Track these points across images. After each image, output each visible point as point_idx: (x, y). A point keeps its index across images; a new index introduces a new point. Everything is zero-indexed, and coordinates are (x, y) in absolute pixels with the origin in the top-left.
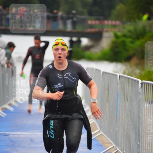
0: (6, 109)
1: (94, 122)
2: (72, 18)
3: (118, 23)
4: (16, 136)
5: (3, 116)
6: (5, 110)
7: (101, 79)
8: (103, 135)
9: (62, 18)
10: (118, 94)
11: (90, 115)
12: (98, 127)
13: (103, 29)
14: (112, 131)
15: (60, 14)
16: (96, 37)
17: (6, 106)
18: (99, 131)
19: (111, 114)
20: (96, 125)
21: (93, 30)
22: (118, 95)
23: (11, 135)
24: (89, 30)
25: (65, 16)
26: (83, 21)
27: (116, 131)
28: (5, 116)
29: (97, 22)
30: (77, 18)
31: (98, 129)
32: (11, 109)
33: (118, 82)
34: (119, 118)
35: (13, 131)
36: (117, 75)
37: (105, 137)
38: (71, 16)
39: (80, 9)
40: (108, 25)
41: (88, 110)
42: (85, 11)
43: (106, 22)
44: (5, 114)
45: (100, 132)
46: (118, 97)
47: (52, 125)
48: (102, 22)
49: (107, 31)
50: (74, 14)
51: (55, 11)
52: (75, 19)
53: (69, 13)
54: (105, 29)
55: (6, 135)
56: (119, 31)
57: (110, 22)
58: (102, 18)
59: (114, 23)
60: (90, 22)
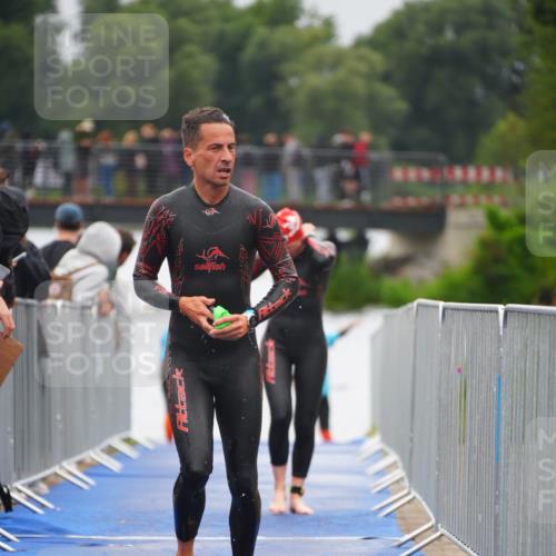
1: (414, 498)
3: (499, 174)
4: (131, 546)
5: (85, 487)
7: (439, 335)
8: (448, 538)
9: (298, 161)
10: (499, 379)
12: (431, 514)
13: (447, 197)
14: (480, 517)
16: (423, 225)
18: (432, 527)
19: (475, 457)
21: (412, 202)
22: (503, 380)
23: (112, 545)
24: (397, 202)
25: (307, 152)
26: (378, 171)
27: (497, 516)
28: (93, 487)
29: (426, 174)
31: (429, 520)
32: (114, 465)
33: (501, 333)
34: (507, 465)
40: (465, 182)
43: (458, 173)
45: (437, 530)
46: (503, 388)
48: (446, 171)
49: (462, 205)
54: (455, 199)
56: (505, 204)
57: (472, 173)
58: (442, 158)
59: (486, 174)
60: (398, 174)
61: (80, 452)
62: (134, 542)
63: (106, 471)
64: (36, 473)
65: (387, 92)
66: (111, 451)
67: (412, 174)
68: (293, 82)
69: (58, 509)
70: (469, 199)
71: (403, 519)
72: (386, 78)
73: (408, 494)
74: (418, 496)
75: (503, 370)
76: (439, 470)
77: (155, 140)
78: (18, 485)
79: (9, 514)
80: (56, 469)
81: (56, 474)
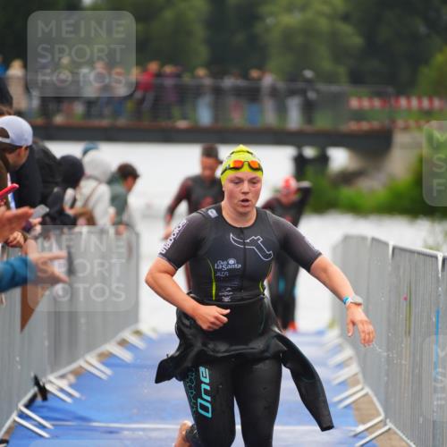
0: (111, 355)
1: (366, 395)
2: (303, 93)
3: (437, 103)
4: (141, 433)
5: (103, 376)
6: (107, 359)
7: (390, 268)
8: (395, 433)
9: (274, 93)
10: (438, 312)
11: (356, 374)
12: (381, 410)
13: (393, 121)
15: (268, 80)
16: (374, 145)
17: (112, 348)
18: (381, 421)
19: (417, 371)
20: (372, 402)
21: (365, 126)
22: (440, 314)
23: (126, 433)
24: (353, 126)
25: (281, 85)
26: (336, 101)
27: (434, 422)
28: (109, 376)
29: (377, 103)
30: (318, 92)
31: (379, 415)
32: (126, 355)
33: (440, 275)
35: (131, 419)
36: (436, 258)
37: (401, 439)
38: (300, 85)
39: (327, 65)
40: (409, 109)
41: (351, 358)
42: (342, 71)
43: (403, 102)
44: (108, 371)
45: (385, 425)
46: (441, 320)
47: (207, 381)
48: (393, 101)
49: (406, 129)
50: (308, 81)
51: (255, 74)
52: (312, 95)
53: (293, 76)
54: (400, 123)
55: (111, 432)
57: (414, 102)
58: (390, 90)
59: (426, 103)
60: (354, 103)
61: (100, 346)
62: (143, 430)
63: (119, 361)
64: (65, 366)
65: (346, 29)
66: (123, 343)
67: (366, 103)
68: (270, 21)
69: (83, 398)
70: (412, 123)
71: (358, 409)
72: (346, 18)
73: (362, 389)
74: (371, 393)
75: (441, 306)
76: (387, 375)
77: (159, 75)
78: (52, 378)
79: (46, 403)
80: (81, 363)
81: (81, 367)
